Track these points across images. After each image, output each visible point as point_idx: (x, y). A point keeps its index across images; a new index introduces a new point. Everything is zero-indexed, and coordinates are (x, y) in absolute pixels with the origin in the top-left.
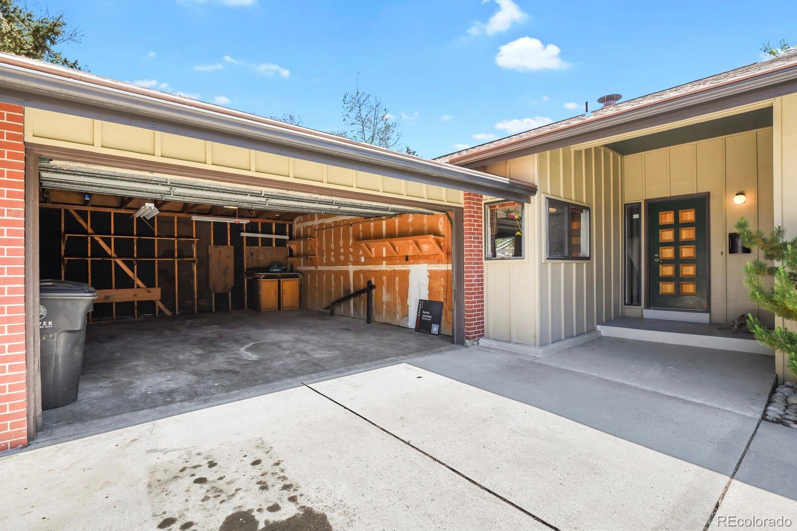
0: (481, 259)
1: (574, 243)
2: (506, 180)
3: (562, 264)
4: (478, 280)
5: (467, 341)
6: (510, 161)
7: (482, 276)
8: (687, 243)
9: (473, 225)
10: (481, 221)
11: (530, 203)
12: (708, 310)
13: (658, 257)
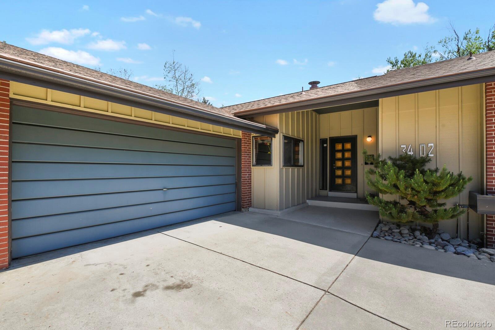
0: (250, 166)
1: (296, 158)
2: (264, 126)
3: (290, 169)
4: (249, 177)
5: (242, 209)
6: (265, 116)
7: (251, 175)
8: (348, 159)
9: (247, 148)
10: (251, 146)
11: (275, 138)
12: (356, 192)
13: (335, 166)
